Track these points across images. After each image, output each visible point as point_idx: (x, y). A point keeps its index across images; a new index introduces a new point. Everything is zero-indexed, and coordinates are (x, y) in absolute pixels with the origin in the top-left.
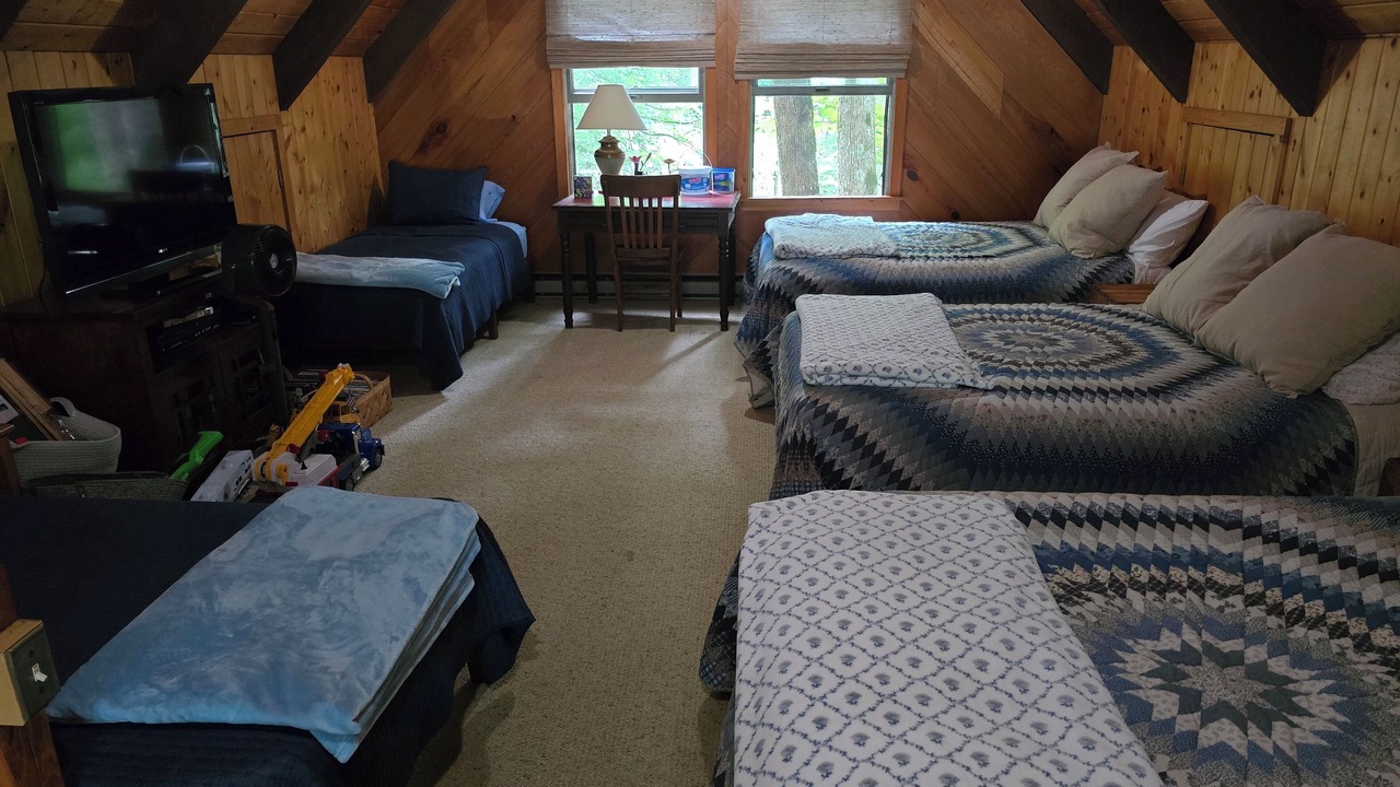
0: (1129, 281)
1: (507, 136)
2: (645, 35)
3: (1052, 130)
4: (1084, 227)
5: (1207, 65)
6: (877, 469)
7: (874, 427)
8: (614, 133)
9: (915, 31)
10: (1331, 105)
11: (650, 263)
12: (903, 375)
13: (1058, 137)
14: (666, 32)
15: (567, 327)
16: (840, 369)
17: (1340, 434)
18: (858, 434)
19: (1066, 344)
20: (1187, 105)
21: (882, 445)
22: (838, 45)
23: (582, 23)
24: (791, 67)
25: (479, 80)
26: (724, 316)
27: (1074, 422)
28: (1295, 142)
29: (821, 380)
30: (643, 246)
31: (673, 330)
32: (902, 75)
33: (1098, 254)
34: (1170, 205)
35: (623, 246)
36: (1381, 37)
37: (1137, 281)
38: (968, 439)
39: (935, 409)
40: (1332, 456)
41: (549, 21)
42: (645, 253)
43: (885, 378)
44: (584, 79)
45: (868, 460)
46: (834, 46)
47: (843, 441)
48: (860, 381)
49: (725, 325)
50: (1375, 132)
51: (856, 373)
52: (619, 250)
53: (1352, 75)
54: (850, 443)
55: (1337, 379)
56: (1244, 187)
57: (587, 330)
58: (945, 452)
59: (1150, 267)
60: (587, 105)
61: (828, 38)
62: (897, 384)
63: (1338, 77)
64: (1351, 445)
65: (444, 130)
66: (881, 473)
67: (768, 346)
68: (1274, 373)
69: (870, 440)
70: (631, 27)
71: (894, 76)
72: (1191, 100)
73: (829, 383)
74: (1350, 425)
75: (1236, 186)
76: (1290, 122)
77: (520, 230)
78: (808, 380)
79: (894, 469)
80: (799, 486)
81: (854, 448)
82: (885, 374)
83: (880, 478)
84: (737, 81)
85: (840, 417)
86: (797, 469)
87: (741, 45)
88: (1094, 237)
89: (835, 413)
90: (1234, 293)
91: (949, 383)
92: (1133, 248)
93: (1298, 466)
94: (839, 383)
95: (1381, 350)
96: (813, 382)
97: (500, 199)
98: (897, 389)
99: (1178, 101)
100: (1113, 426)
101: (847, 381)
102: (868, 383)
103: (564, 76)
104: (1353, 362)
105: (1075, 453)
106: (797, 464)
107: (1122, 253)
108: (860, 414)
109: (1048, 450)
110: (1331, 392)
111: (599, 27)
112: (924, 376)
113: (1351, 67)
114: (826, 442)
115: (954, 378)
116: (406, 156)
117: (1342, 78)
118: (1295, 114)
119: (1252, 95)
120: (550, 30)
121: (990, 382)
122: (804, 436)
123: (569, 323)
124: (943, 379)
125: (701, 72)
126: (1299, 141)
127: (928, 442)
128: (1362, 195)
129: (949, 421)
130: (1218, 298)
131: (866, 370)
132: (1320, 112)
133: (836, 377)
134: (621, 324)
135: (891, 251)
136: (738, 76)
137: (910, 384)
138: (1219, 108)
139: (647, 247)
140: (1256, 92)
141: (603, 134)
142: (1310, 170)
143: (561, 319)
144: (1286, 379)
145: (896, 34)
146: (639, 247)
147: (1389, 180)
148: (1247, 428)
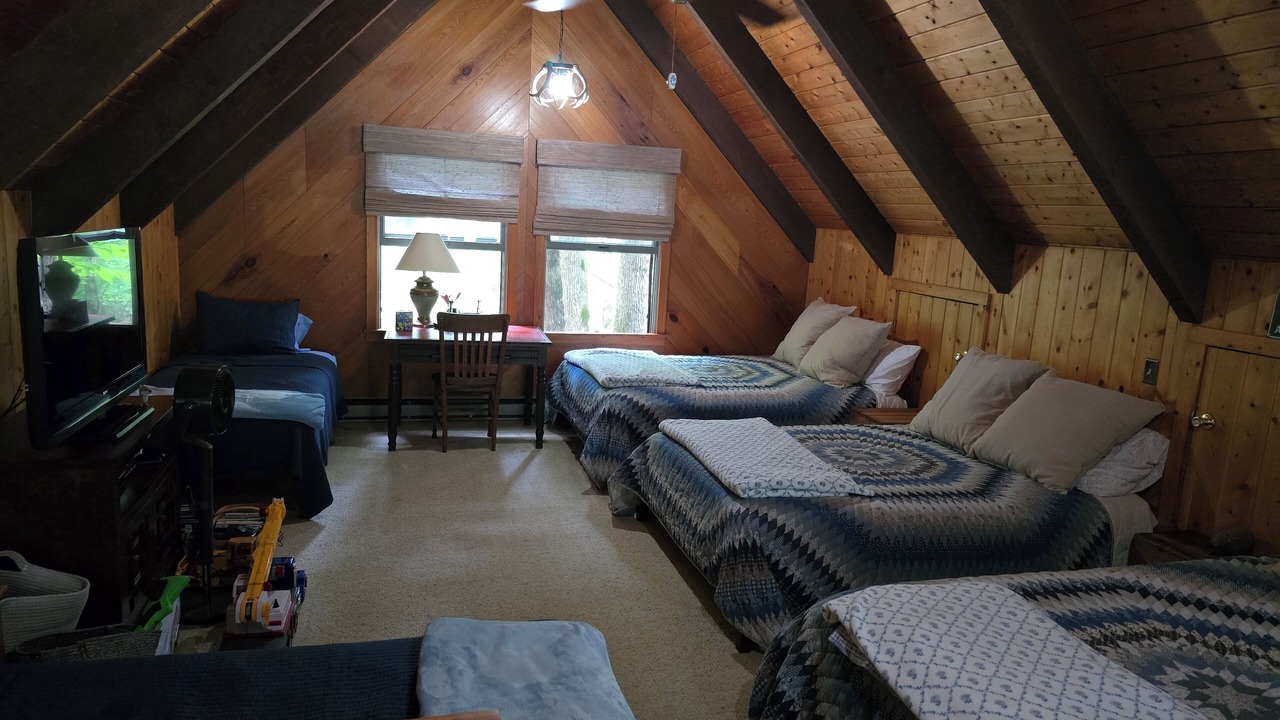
0: (874, 406)
1: (318, 272)
2: (456, 192)
3: (774, 287)
4: (834, 364)
5: (909, 251)
6: (811, 565)
7: (805, 530)
8: (429, 274)
9: (676, 208)
10: (1025, 285)
11: (476, 390)
12: (813, 487)
13: (779, 293)
14: (477, 192)
15: (390, 450)
16: (766, 484)
17: (1099, 518)
18: (795, 537)
19: (887, 459)
20: (893, 276)
21: (813, 545)
22: (619, 213)
23: (399, 178)
24: (581, 228)
25: (293, 221)
26: (540, 435)
27: (940, 520)
28: (996, 310)
29: (751, 493)
30: (472, 375)
31: (493, 449)
32: (667, 240)
33: (847, 385)
34: (890, 350)
35: (453, 375)
36: (1061, 246)
37: (880, 406)
38: (872, 536)
39: (845, 514)
40: (1097, 535)
41: (368, 174)
42: (471, 381)
43: (798, 491)
44: (394, 225)
45: (804, 558)
46: (616, 214)
47: (784, 544)
48: (780, 493)
49: (539, 443)
50: (1064, 308)
51: (778, 487)
52: (449, 378)
53: (1040, 269)
54: (789, 546)
55: (1085, 480)
56: (953, 340)
57: (408, 452)
58: (857, 548)
59: (887, 396)
60: (405, 248)
61: (610, 207)
62: (807, 495)
63: (1028, 268)
64: (1107, 526)
65: (253, 265)
66: (814, 569)
67: (633, 463)
68: (1048, 477)
69: (804, 541)
70: (445, 184)
71: (660, 240)
72: (896, 273)
73: (757, 496)
74: (1105, 512)
75: (946, 338)
76: (990, 297)
77: (333, 359)
78: (742, 494)
79: (824, 565)
80: (756, 585)
81: (793, 549)
82: (800, 487)
83: (814, 573)
84: (535, 236)
85: (779, 524)
86: (752, 570)
87: (541, 207)
88: (842, 372)
89: (774, 522)
90: (992, 419)
91: (843, 492)
92: (870, 380)
93: (1078, 543)
94: (764, 496)
95: (1107, 458)
96: (745, 496)
97: (307, 330)
98: (808, 499)
99: (885, 274)
100: (965, 520)
101: (771, 494)
102: (786, 495)
103: (378, 222)
104: (1093, 468)
105: (944, 542)
106: (752, 566)
107: (861, 384)
108: (793, 520)
109: (927, 542)
110: (1085, 489)
111: (415, 183)
112: (828, 488)
113: (1039, 263)
114: (771, 546)
115: (848, 489)
116: (209, 287)
117: (1032, 270)
118: (993, 291)
119: (953, 275)
120: (369, 182)
121: (869, 490)
122: (754, 541)
123: (392, 446)
124: (839, 489)
125: (503, 227)
126: (999, 309)
127: (845, 541)
128: (1058, 350)
129: (857, 523)
130: (980, 422)
131: (786, 484)
132: (1016, 291)
133: (763, 491)
134: (444, 445)
135: (695, 381)
136: (536, 232)
137: (816, 494)
138: (924, 281)
139: (476, 375)
140: (957, 274)
141: (419, 274)
142: (1012, 330)
143: (384, 440)
144: (1056, 480)
145: (662, 207)
146: (469, 375)
147: (1080, 341)
148: (1046, 517)
